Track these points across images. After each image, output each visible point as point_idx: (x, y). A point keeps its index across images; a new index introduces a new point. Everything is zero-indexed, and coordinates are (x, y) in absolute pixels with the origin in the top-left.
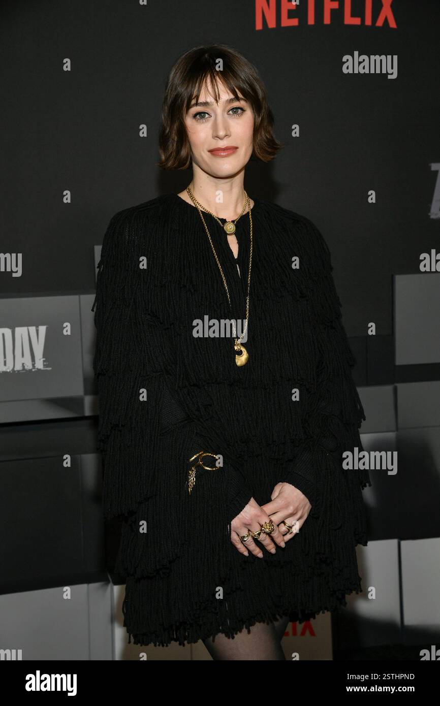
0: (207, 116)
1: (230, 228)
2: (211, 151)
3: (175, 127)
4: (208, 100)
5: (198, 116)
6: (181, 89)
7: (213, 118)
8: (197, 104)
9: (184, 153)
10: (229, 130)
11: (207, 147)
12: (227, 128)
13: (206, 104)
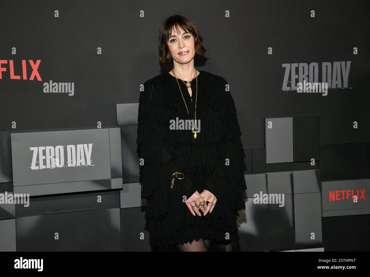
0: (176, 40)
1: (188, 85)
2: (178, 54)
3: (164, 47)
4: (175, 35)
5: (172, 41)
6: (165, 32)
7: (178, 41)
8: (171, 37)
9: (168, 56)
10: (185, 45)
11: (177, 52)
12: (183, 44)
13: (175, 36)
